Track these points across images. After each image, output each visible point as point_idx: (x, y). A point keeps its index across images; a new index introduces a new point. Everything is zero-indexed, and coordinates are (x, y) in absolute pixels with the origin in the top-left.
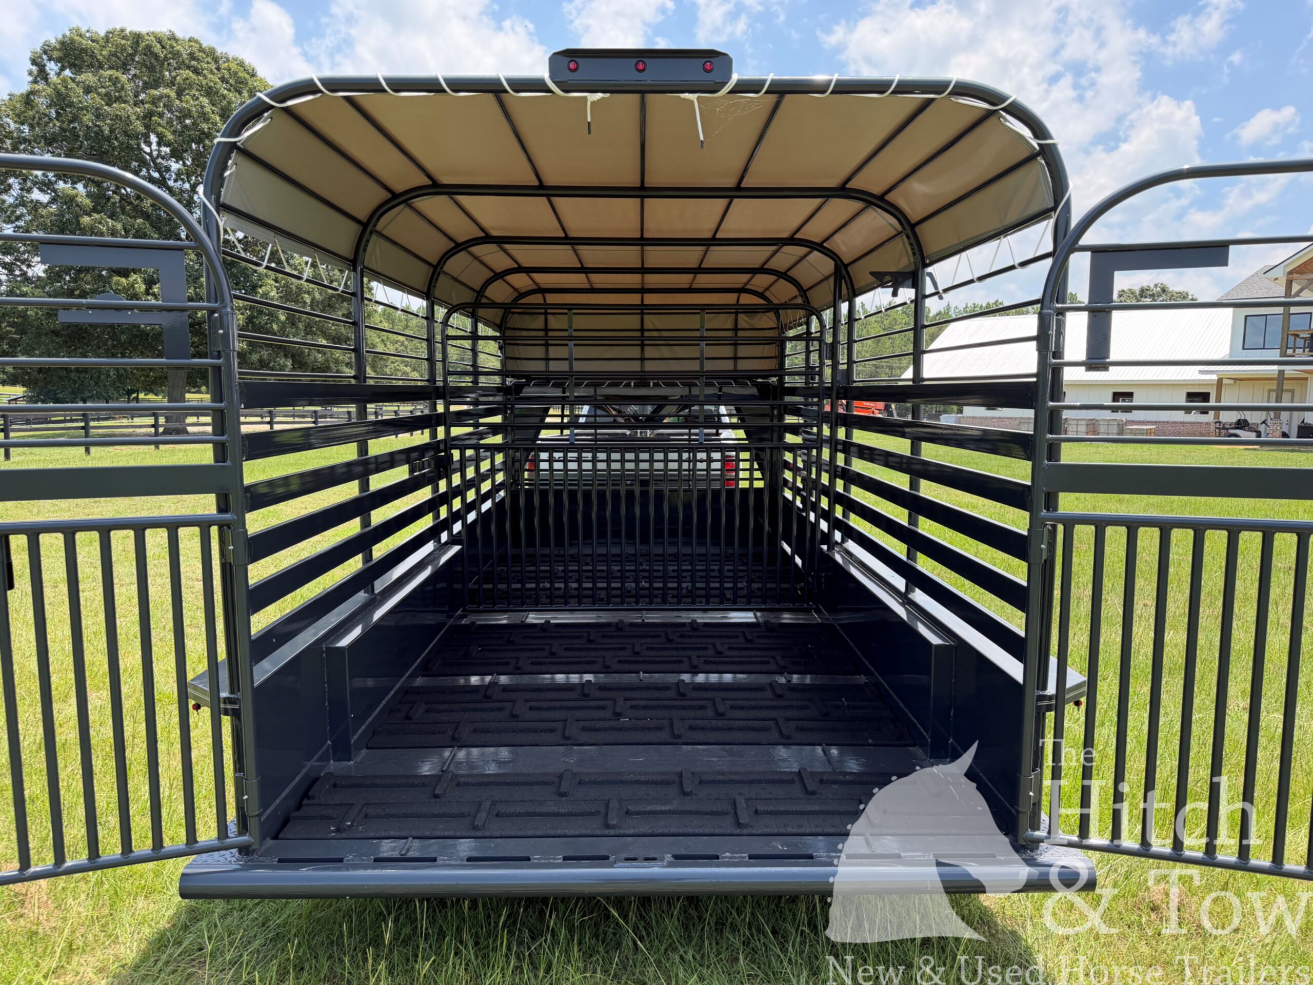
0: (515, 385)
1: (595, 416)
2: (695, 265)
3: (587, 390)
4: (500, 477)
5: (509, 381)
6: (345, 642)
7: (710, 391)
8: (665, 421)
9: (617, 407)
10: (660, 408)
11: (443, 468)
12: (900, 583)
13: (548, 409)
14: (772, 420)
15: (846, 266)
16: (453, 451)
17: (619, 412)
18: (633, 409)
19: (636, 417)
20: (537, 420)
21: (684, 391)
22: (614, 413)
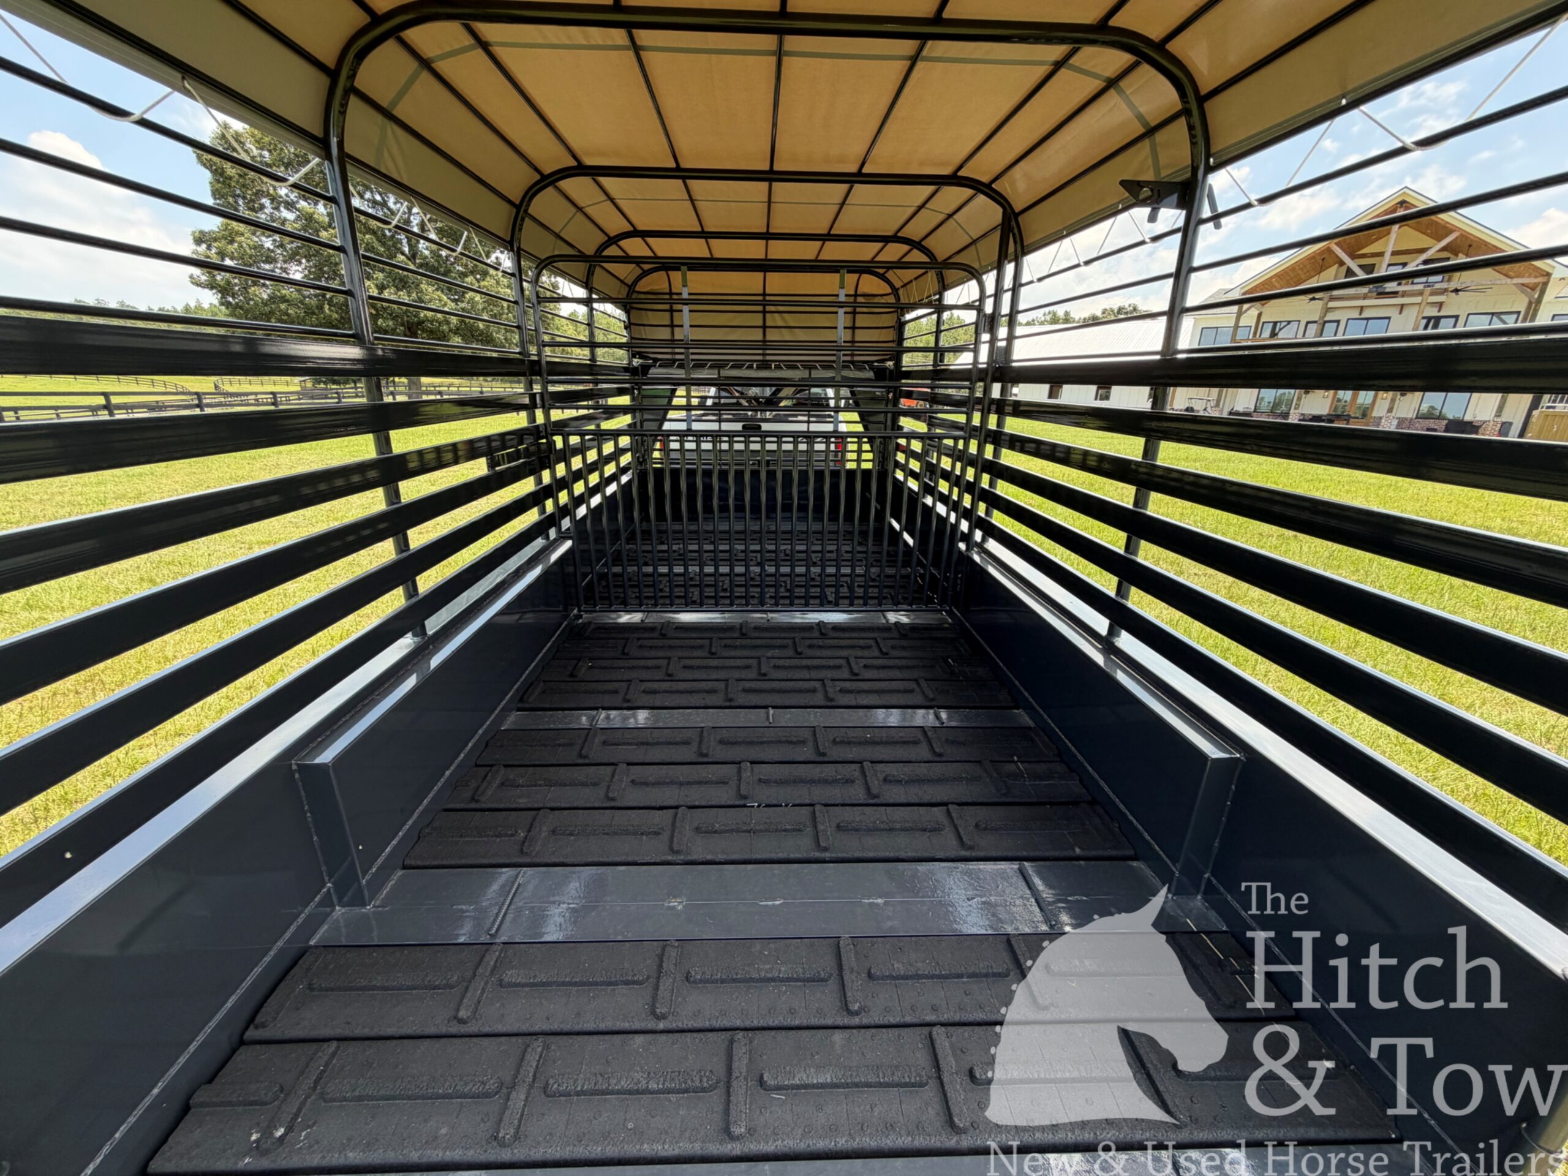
0: (642, 365)
1: (719, 398)
2: (823, 231)
3: (711, 371)
4: (625, 459)
5: (636, 362)
6: (327, 756)
7: (829, 374)
8: (782, 404)
9: (739, 389)
10: (778, 391)
11: (544, 458)
12: (1100, 623)
13: (675, 390)
14: (887, 405)
15: (1017, 215)
16: (555, 438)
17: (742, 393)
18: (754, 391)
19: (756, 399)
20: (665, 401)
21: (805, 374)
22: (737, 394)
